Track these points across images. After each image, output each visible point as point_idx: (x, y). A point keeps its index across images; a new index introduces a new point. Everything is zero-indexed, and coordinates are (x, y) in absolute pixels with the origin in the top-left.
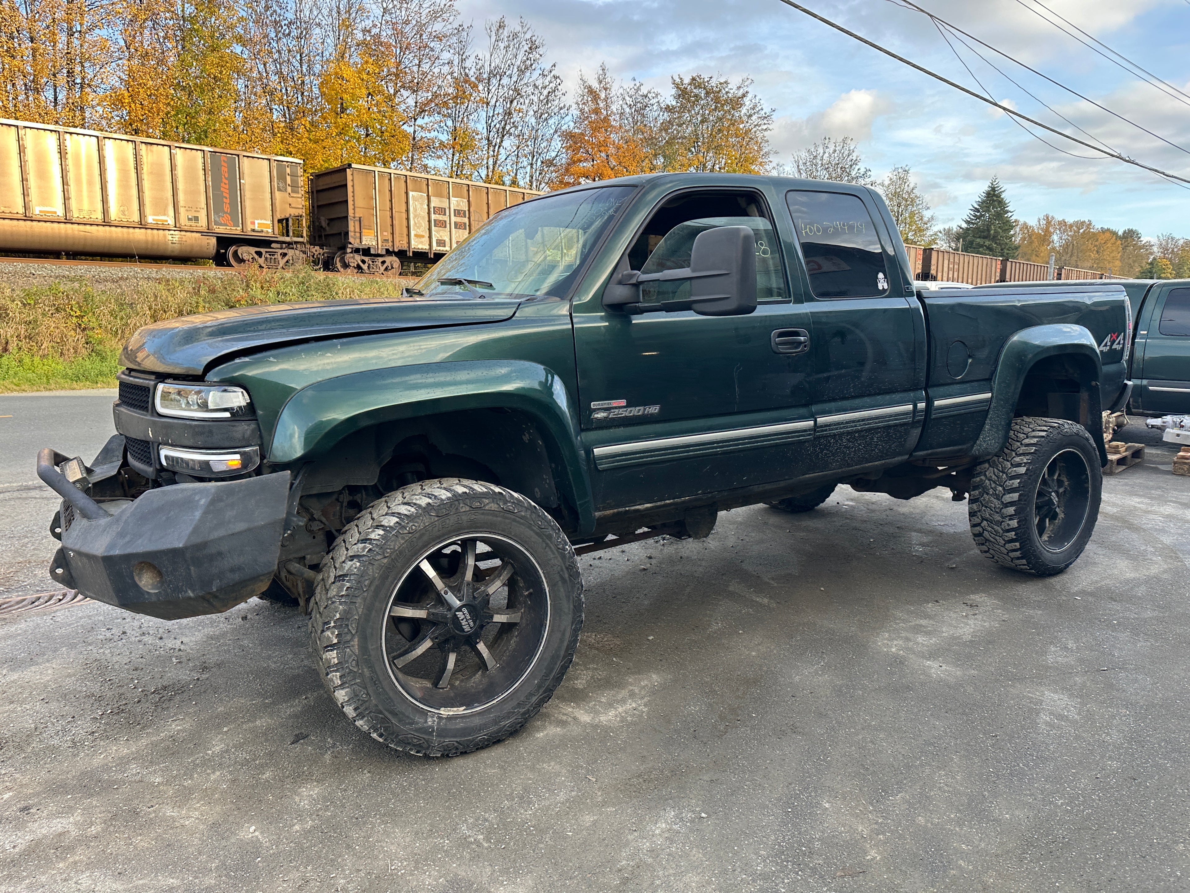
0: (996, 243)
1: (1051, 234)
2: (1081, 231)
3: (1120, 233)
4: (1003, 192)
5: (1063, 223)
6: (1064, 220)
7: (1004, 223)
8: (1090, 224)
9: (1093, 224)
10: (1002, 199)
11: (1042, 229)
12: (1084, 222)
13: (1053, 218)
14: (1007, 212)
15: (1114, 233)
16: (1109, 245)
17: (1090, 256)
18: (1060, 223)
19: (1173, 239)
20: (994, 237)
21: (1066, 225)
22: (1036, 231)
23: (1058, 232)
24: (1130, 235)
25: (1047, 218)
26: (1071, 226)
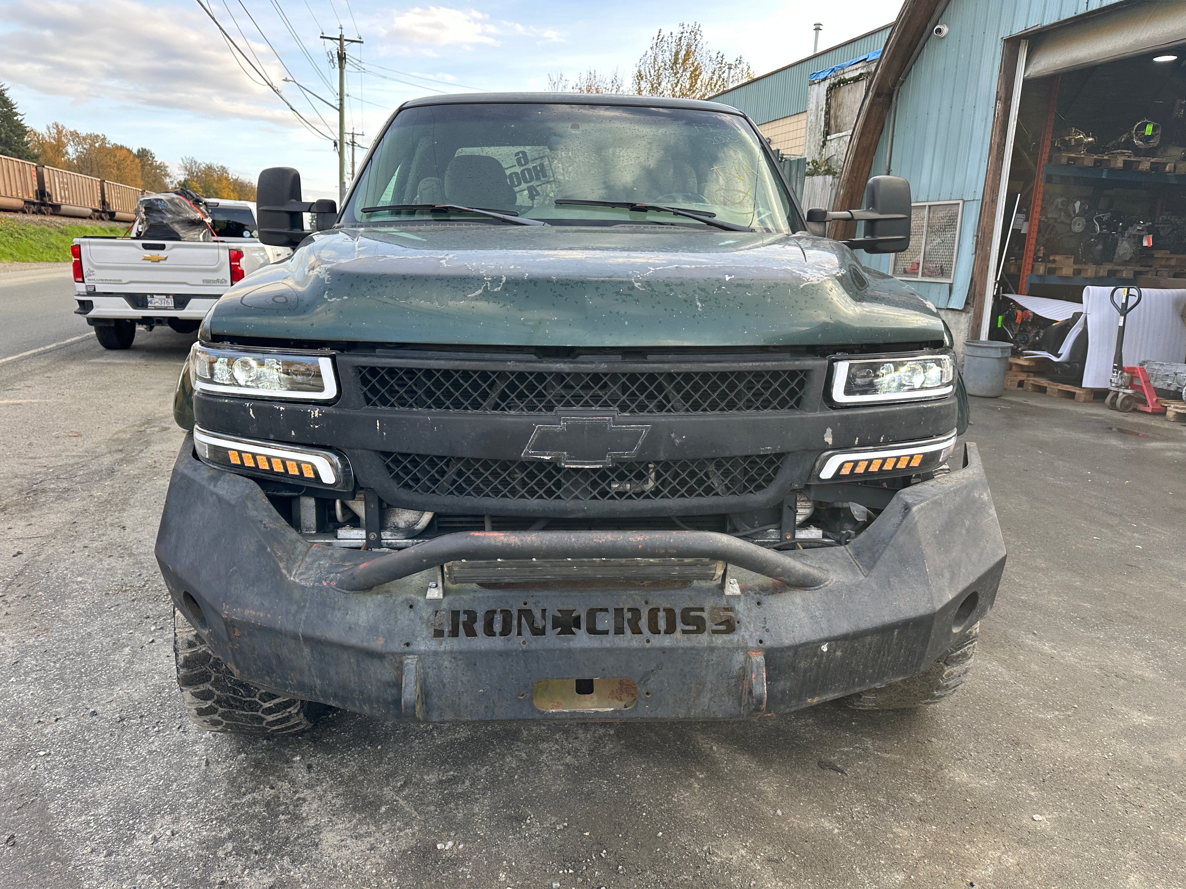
0: (10, 149)
1: (64, 146)
2: (97, 145)
3: (135, 151)
4: (7, 89)
5: (75, 135)
6: (75, 131)
7: (15, 127)
8: (105, 139)
9: (108, 139)
10: (8, 99)
11: (54, 139)
12: (98, 136)
13: (64, 128)
14: (16, 114)
15: (129, 151)
16: (128, 162)
17: (111, 172)
18: (72, 134)
19: (195, 163)
20: (7, 142)
21: (79, 137)
22: (47, 139)
23: (72, 143)
24: (143, 154)
25: (57, 126)
26: (84, 139)
